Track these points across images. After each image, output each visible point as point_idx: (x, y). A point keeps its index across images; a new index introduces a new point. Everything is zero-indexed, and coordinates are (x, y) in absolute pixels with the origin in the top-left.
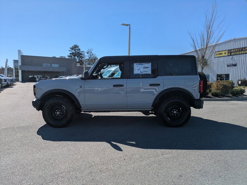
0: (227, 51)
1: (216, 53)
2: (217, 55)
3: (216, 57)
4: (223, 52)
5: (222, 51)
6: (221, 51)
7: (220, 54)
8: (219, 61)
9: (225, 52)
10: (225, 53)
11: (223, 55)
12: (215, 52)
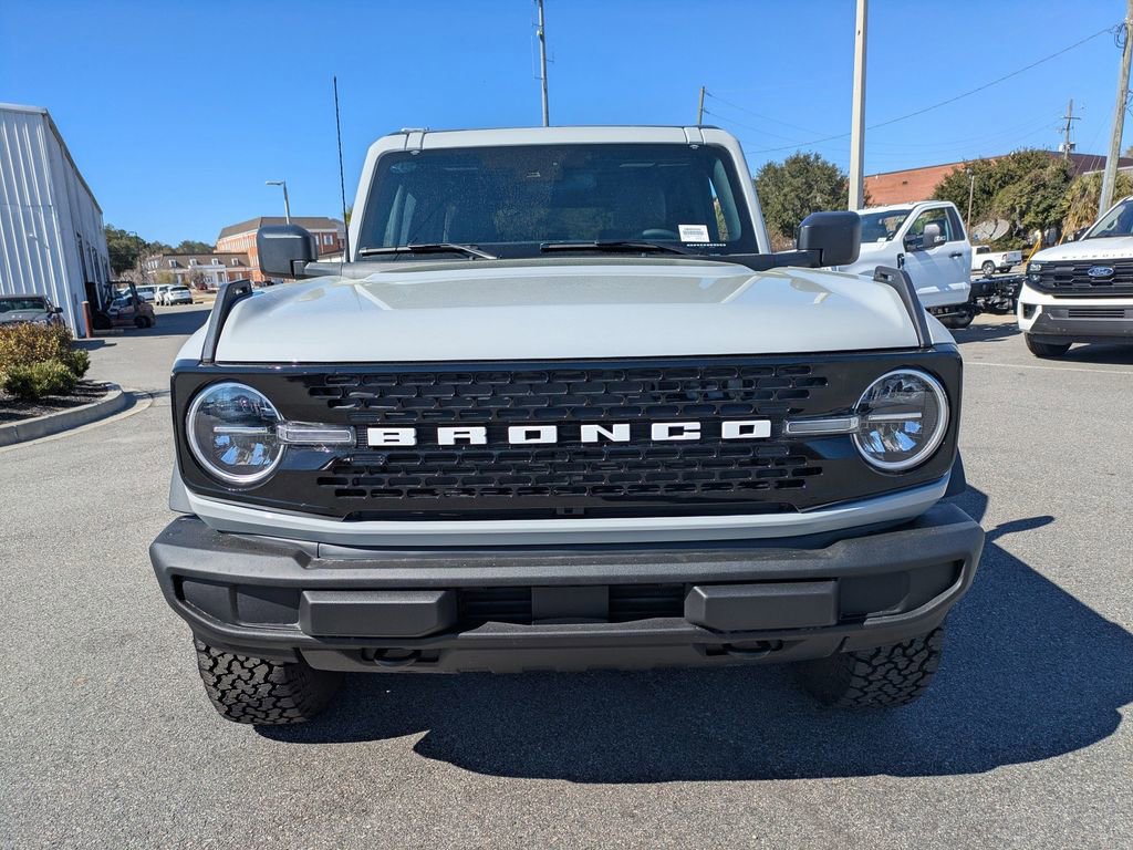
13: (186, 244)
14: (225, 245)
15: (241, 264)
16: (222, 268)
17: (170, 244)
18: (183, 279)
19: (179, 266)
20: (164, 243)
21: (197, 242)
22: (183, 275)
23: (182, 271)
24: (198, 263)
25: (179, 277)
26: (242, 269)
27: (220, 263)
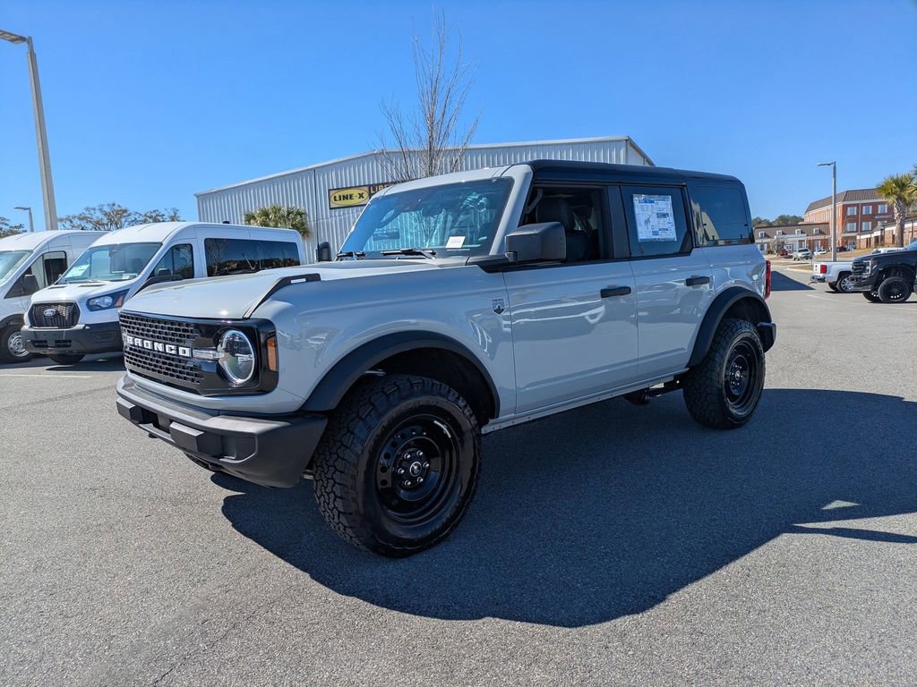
0: (366, 189)
1: (332, 192)
2: (335, 200)
3: (333, 206)
4: (355, 192)
5: (351, 188)
6: (347, 188)
7: (345, 197)
8: (345, 219)
9: (361, 192)
10: (361, 196)
11: (356, 201)
12: (329, 190)
13: (782, 218)
14: (812, 217)
15: (821, 233)
16: (804, 237)
17: (768, 218)
18: (768, 247)
19: (766, 236)
20: (763, 218)
21: (792, 215)
22: (768, 243)
23: (769, 240)
24: (783, 234)
25: (766, 245)
26: (822, 237)
27: (802, 232)
